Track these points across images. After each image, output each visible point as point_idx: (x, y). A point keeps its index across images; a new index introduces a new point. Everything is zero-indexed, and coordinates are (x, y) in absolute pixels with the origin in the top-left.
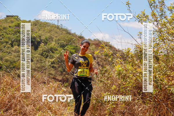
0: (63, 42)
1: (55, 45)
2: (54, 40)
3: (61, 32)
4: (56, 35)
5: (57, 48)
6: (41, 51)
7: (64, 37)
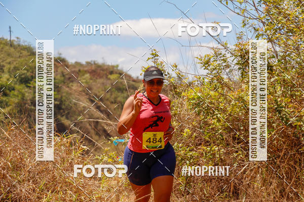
0: (25, 71)
1: (8, 80)
3: (18, 52)
5: (12, 85)
7: (26, 62)
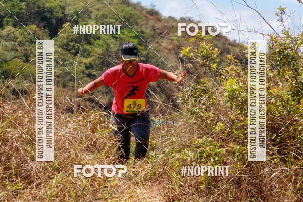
2: (93, 16)
4: (97, 6)
6: (64, 39)
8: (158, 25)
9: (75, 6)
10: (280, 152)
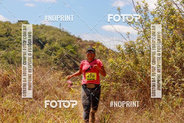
0: (64, 42)
1: (57, 45)
2: (57, 41)
3: (63, 34)
4: (58, 37)
5: (59, 47)
6: (46, 49)
7: (65, 38)
8: (81, 44)
9: (50, 37)
10: (130, 85)
